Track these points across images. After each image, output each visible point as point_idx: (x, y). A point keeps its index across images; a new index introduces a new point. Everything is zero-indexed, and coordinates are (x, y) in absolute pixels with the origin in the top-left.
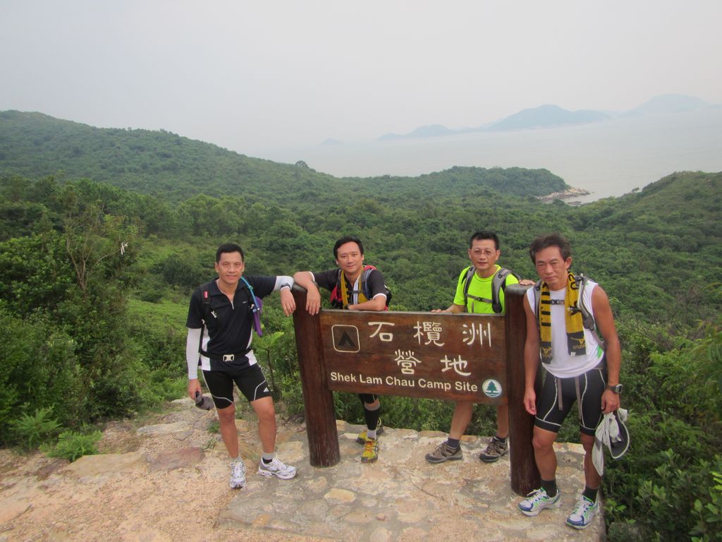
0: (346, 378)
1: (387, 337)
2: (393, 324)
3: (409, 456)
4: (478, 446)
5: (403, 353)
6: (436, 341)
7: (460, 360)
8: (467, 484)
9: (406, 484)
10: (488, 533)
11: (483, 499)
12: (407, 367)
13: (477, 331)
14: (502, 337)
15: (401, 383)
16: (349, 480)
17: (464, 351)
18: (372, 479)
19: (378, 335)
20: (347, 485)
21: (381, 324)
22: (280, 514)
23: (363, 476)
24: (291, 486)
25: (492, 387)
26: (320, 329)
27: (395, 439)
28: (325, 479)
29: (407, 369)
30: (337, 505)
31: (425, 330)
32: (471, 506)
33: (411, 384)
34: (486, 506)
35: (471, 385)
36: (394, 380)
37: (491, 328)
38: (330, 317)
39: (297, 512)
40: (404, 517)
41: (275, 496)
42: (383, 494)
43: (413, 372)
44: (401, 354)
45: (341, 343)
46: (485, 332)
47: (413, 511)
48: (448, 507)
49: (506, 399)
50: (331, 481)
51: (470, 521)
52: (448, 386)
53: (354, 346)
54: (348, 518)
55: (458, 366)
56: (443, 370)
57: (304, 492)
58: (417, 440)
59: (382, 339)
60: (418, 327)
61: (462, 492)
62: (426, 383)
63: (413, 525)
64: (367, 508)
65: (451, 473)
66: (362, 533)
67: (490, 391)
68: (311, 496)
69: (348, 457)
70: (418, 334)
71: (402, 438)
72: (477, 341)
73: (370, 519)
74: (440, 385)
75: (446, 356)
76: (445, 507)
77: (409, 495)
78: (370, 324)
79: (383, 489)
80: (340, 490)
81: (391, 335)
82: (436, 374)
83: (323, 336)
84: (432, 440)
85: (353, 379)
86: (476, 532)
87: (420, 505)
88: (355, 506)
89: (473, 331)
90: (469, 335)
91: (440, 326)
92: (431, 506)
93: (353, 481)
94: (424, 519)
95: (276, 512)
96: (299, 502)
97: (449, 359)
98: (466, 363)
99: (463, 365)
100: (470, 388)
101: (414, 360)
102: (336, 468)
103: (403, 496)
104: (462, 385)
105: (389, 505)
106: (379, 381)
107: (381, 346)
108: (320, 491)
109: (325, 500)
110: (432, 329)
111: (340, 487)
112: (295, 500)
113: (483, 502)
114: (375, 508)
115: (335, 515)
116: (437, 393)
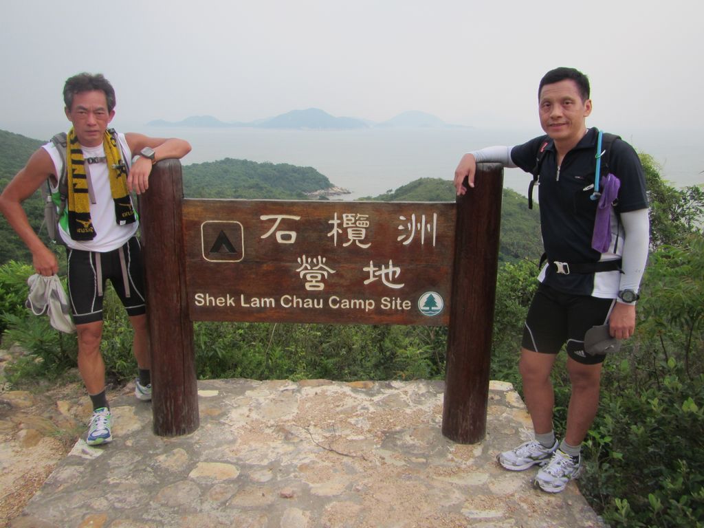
0: (219, 302)
1: (289, 237)
2: (297, 218)
3: (296, 411)
4: (379, 392)
5: (309, 260)
6: (360, 241)
7: (391, 266)
8: (387, 437)
9: (305, 446)
10: (442, 494)
11: (415, 452)
12: (314, 280)
13: (419, 225)
14: (451, 233)
15: (303, 303)
16: (220, 449)
17: (399, 254)
18: (254, 445)
19: (274, 234)
20: (219, 455)
21: (280, 217)
22: (122, 510)
23: (239, 441)
24: (132, 467)
25: (431, 302)
26: (182, 228)
27: (268, 392)
28: (183, 451)
29: (314, 283)
30: (213, 485)
31: (345, 226)
32: (403, 463)
33: (318, 304)
34: (424, 460)
35: (402, 300)
36: (292, 301)
37: (437, 220)
38: (199, 209)
39: (151, 503)
40: (320, 489)
41: (107, 484)
42: (278, 462)
43: (322, 286)
44: (307, 262)
45: (215, 249)
46: (429, 226)
47: (328, 479)
48: (374, 468)
49: (448, 317)
50: (194, 454)
51: (411, 482)
52: (370, 304)
53: (235, 253)
54: (238, 501)
55: (387, 275)
56: (366, 282)
57: (155, 472)
58: (299, 391)
59: (280, 240)
60: (336, 222)
61: (384, 446)
62: (340, 302)
63: (336, 497)
64: (261, 484)
65: (359, 426)
66: (265, 520)
67: (428, 308)
68: (166, 478)
69: (210, 420)
70: (334, 232)
71: (277, 391)
72: (417, 239)
73: (270, 498)
74: (360, 304)
75: (371, 262)
76: (371, 468)
77: (316, 459)
78: (263, 218)
79: (274, 455)
80: (213, 464)
81: (294, 234)
82: (357, 288)
83: (186, 238)
84: (318, 390)
85: (230, 302)
86: (426, 496)
87: (335, 471)
88: (242, 482)
89: (412, 226)
90: (407, 232)
91: (367, 219)
92: (351, 471)
93: (227, 451)
94: (350, 487)
95: (115, 509)
96: (151, 488)
97: (375, 266)
98: (398, 270)
99: (394, 273)
100: (401, 306)
101: (324, 270)
102: (195, 436)
103: (307, 461)
104: (391, 302)
105: (292, 475)
106: (271, 303)
107: (277, 251)
108: (180, 469)
109: (192, 480)
110: (355, 223)
111: (209, 460)
112: (142, 486)
113: (417, 456)
114: (272, 482)
115: (216, 499)
116: (356, 316)
